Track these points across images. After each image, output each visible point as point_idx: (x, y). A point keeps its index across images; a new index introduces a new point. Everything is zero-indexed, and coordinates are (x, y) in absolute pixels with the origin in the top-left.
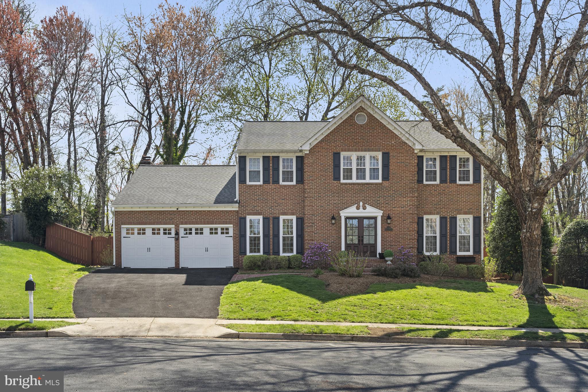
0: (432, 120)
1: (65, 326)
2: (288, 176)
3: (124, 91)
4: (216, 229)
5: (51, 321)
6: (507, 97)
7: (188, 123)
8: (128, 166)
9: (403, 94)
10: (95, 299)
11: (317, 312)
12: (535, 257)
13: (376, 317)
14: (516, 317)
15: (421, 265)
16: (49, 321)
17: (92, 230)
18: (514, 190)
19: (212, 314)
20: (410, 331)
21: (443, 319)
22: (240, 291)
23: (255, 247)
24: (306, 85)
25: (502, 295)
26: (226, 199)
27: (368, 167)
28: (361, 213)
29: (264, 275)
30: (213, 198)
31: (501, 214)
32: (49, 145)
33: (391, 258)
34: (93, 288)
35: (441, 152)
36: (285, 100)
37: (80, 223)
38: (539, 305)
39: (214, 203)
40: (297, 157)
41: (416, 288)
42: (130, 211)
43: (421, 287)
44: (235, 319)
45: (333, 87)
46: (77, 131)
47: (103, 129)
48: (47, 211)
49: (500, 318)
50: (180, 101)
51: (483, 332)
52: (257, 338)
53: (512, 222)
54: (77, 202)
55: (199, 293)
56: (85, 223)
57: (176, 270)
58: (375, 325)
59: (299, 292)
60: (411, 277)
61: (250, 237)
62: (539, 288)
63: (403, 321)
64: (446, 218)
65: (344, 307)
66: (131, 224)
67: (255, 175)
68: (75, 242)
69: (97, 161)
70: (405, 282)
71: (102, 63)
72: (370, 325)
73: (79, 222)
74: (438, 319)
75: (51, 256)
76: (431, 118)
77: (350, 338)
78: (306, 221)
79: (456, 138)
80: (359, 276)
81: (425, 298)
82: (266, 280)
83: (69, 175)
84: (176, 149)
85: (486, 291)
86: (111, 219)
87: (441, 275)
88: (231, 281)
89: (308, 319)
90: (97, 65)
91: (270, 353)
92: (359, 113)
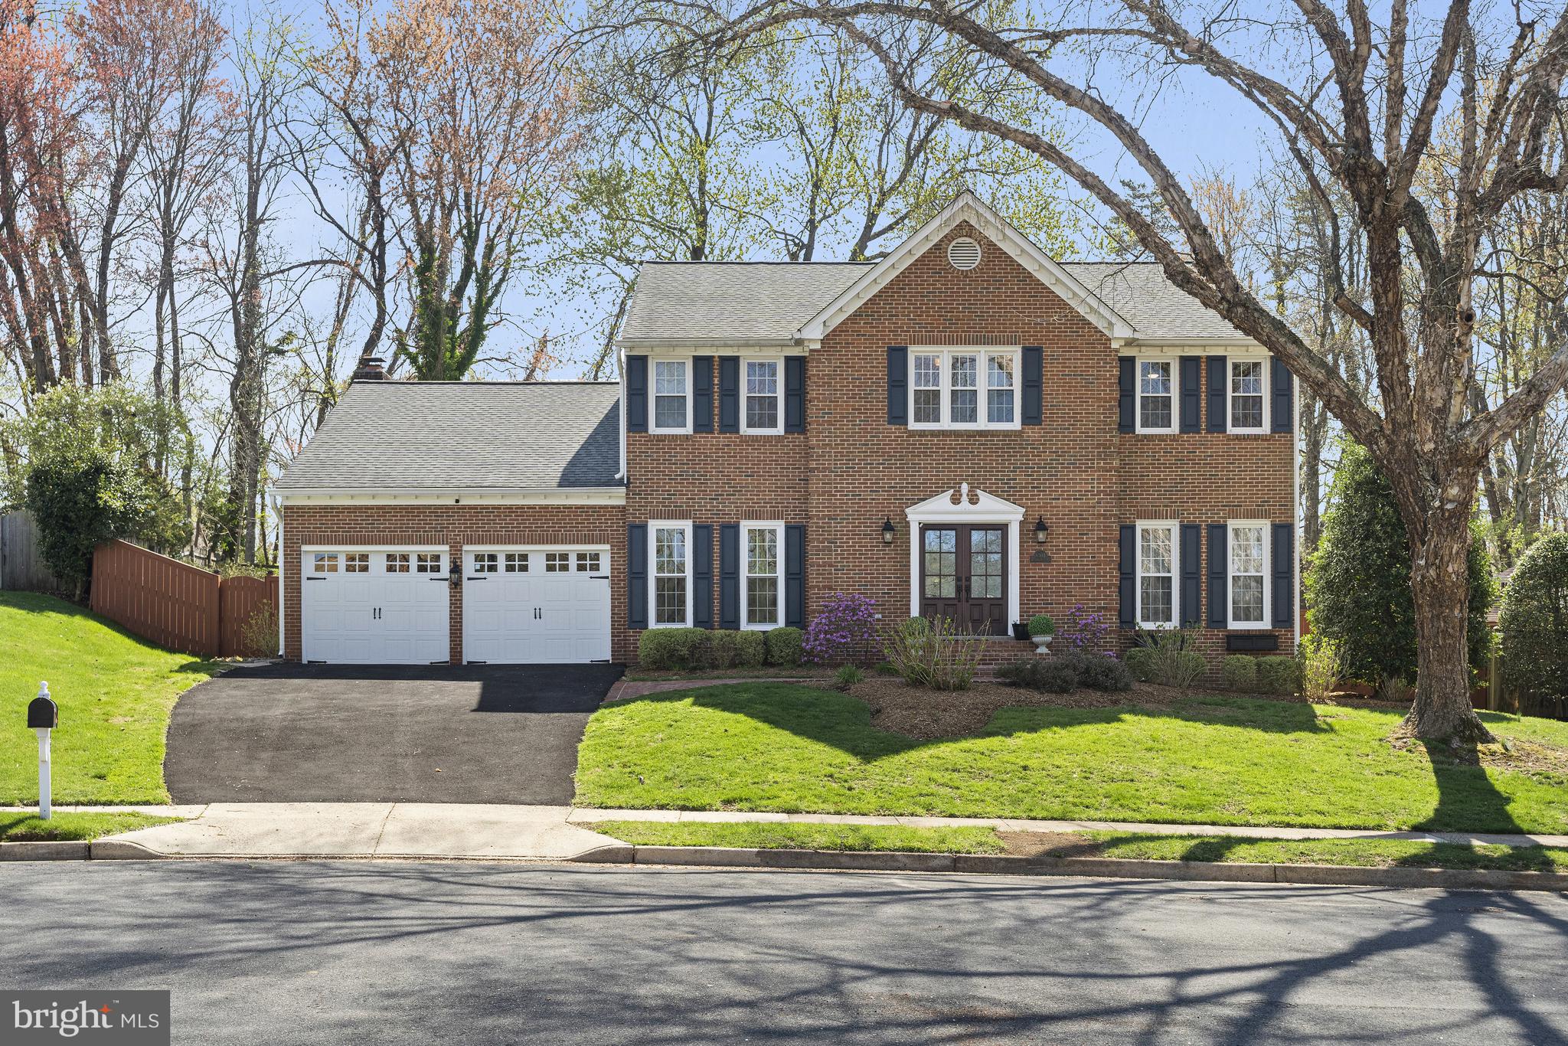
0: (1165, 256)
1: (142, 827)
2: (763, 412)
3: (311, 183)
4: (564, 557)
5: (102, 814)
6: (1376, 192)
7: (485, 269)
8: (319, 386)
9: (1085, 184)
10: (227, 749)
11: (850, 789)
12: (1451, 636)
13: (1016, 802)
14: (1403, 803)
15: (1130, 658)
16: (97, 814)
17: (221, 560)
18: (1392, 451)
19: (557, 793)
20: (1116, 842)
21: (1202, 808)
22: (633, 728)
23: (671, 609)
24: (807, 169)
25: (1359, 742)
26: (592, 475)
27: (982, 387)
28: (964, 513)
29: (699, 684)
30: (556, 472)
31: (1347, 518)
32: (103, 327)
33: (1048, 639)
34: (222, 720)
35: (1183, 346)
36: (751, 208)
37: (188, 541)
38: (1464, 768)
39: (560, 485)
40: (788, 359)
41: (1120, 720)
42: (326, 507)
43: (1136, 718)
44: (620, 807)
45: (881, 173)
46: (182, 289)
47: (252, 284)
48: (97, 505)
49: (1360, 806)
50: (462, 208)
51: (1320, 846)
52: (686, 863)
53: (1378, 539)
54: (180, 484)
55: (518, 734)
56: (200, 540)
57: (454, 669)
58: (1016, 826)
59: (796, 732)
60: (1105, 689)
61: (659, 580)
62: (1461, 719)
63: (1092, 813)
64: (1197, 528)
65: (925, 773)
66: (329, 542)
67: (671, 407)
68: (174, 592)
69: (235, 371)
70: (1091, 705)
71: (251, 106)
72: (1002, 825)
73: (184, 539)
74: (1189, 807)
75: (105, 629)
76: (1162, 251)
77: (947, 862)
78: (812, 535)
79: (1232, 306)
80: (961, 687)
81: (1150, 750)
82: (705, 699)
83: (159, 408)
84: (453, 340)
85: (1315, 729)
86: (272, 527)
87: (1186, 683)
88: (607, 700)
89: (825, 806)
90: (238, 111)
91: (729, 909)
92: (960, 240)
